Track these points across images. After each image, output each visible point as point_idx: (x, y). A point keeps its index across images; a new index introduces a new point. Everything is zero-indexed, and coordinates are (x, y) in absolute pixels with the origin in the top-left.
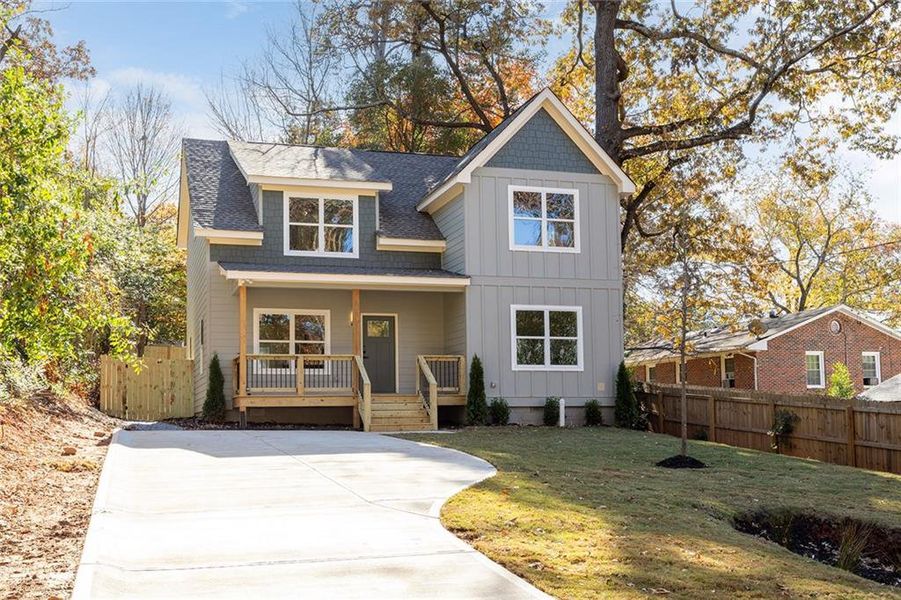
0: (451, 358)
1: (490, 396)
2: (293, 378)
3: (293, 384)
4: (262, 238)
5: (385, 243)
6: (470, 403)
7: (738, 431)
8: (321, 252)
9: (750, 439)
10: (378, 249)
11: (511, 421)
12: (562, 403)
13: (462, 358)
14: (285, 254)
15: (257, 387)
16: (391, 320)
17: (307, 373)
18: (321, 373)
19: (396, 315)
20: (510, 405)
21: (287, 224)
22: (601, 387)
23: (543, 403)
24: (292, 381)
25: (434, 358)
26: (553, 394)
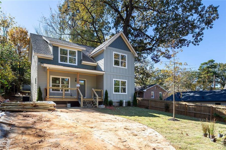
0: (100, 90)
1: (109, 99)
2: (62, 94)
3: (62, 95)
4: (53, 57)
5: (84, 62)
6: (105, 101)
7: (156, 107)
8: (68, 63)
9: (159, 109)
10: (82, 64)
11: (113, 105)
12: (124, 101)
13: (102, 91)
14: (59, 63)
15: (52, 96)
16: (85, 81)
17: (65, 93)
18: (68, 93)
19: (86, 80)
20: (113, 101)
21: (59, 55)
22: (130, 98)
23: (119, 101)
24: (61, 94)
25: (96, 90)
26: (121, 99)
